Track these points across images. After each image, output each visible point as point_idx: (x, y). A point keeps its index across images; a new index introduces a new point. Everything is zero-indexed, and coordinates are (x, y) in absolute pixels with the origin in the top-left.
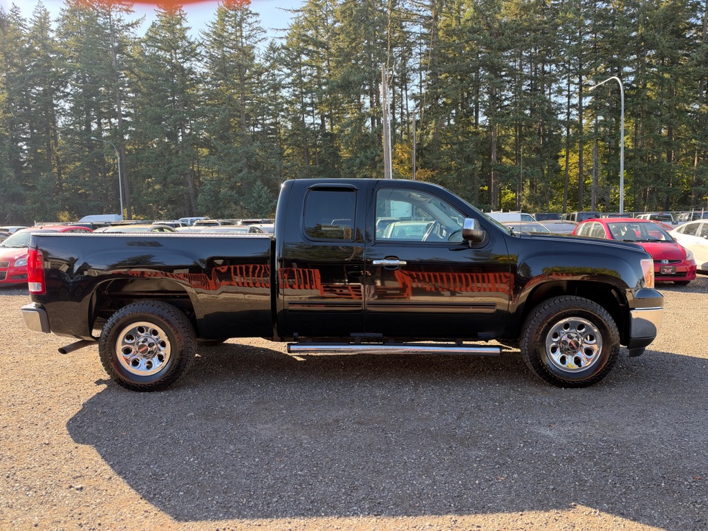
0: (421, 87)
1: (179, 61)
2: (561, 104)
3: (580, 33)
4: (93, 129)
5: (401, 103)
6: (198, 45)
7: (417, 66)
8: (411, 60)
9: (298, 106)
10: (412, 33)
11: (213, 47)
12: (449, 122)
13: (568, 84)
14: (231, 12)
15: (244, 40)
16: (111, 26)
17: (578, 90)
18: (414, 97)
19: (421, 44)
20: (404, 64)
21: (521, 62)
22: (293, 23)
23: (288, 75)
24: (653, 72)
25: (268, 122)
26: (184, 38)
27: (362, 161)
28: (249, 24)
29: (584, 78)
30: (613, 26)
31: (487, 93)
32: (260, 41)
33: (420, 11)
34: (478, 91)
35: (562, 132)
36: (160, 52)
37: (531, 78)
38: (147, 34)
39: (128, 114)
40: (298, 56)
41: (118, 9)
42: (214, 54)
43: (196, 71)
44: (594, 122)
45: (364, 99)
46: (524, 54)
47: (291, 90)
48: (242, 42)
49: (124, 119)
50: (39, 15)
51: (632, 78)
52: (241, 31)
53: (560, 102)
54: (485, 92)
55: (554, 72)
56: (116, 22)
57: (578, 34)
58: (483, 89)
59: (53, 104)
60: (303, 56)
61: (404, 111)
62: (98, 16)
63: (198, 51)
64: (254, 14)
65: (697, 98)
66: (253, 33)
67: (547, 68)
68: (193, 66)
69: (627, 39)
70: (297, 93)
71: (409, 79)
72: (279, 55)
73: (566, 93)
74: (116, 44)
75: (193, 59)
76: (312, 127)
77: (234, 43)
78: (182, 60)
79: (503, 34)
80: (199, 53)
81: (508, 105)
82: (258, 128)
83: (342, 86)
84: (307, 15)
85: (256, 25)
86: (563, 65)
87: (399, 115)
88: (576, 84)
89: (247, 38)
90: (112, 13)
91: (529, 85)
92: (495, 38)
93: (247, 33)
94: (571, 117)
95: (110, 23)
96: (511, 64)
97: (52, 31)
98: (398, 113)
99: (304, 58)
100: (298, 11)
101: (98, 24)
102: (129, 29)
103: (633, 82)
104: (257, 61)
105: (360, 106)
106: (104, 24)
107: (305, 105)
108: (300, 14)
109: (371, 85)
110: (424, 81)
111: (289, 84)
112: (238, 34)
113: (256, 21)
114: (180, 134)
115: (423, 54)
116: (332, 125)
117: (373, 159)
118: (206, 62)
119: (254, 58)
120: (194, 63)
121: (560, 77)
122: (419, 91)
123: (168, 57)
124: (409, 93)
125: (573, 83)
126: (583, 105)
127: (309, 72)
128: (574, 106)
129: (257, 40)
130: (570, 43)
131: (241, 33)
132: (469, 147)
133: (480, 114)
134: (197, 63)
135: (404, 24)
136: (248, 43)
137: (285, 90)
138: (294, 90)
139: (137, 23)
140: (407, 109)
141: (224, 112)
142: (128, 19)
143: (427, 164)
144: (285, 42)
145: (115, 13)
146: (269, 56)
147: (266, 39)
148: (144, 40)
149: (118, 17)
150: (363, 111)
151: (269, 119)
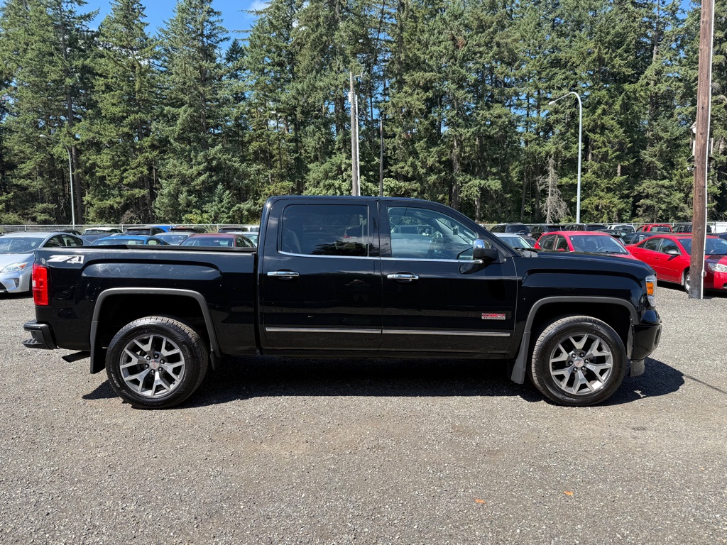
0: (385, 95)
1: (136, 57)
2: (520, 117)
3: (540, 48)
4: (42, 126)
5: (366, 110)
7: (382, 73)
8: (375, 67)
9: (261, 110)
11: (172, 46)
13: (528, 97)
14: (192, 10)
15: (205, 40)
16: (61, 17)
17: (536, 103)
18: (379, 105)
19: (386, 51)
20: (369, 71)
22: (257, 25)
23: (251, 78)
25: (229, 123)
26: (143, 34)
28: (210, 23)
29: (542, 92)
31: (449, 104)
32: (221, 40)
33: (385, 18)
34: (441, 102)
36: (115, 48)
38: (100, 28)
39: (79, 112)
42: (172, 52)
43: (154, 69)
45: (329, 104)
47: (254, 92)
48: (203, 41)
49: (75, 116)
51: (588, 93)
52: (202, 29)
53: (519, 114)
56: (67, 14)
57: (538, 48)
60: (267, 58)
61: (369, 119)
63: (157, 49)
64: (215, 13)
66: (214, 32)
67: (507, 80)
68: (151, 64)
69: (585, 55)
70: (261, 96)
71: (374, 87)
73: (526, 106)
74: (67, 37)
75: (151, 57)
76: (275, 131)
78: (139, 57)
80: (158, 52)
82: (219, 130)
84: (271, 17)
85: (217, 25)
88: (535, 97)
89: (208, 37)
90: (62, 4)
93: (208, 32)
94: (530, 130)
95: (60, 14)
99: (268, 61)
100: (261, 12)
101: (47, 15)
102: (81, 22)
104: (218, 61)
106: (54, 15)
108: (263, 15)
109: (335, 91)
110: (387, 89)
111: (252, 85)
112: (199, 33)
113: (218, 21)
114: (137, 134)
116: (296, 129)
118: (165, 61)
119: (213, 59)
120: (151, 61)
122: (383, 99)
123: (123, 52)
124: (374, 101)
125: (532, 96)
127: (272, 75)
129: (218, 40)
130: (530, 57)
131: (202, 32)
133: (442, 125)
134: (155, 60)
136: (209, 42)
138: (257, 93)
139: (90, 16)
141: (185, 112)
142: (80, 11)
143: (392, 172)
144: (247, 44)
145: (66, 4)
146: (231, 56)
147: (227, 39)
148: (98, 35)
149: (70, 8)
150: (328, 117)
151: (231, 121)
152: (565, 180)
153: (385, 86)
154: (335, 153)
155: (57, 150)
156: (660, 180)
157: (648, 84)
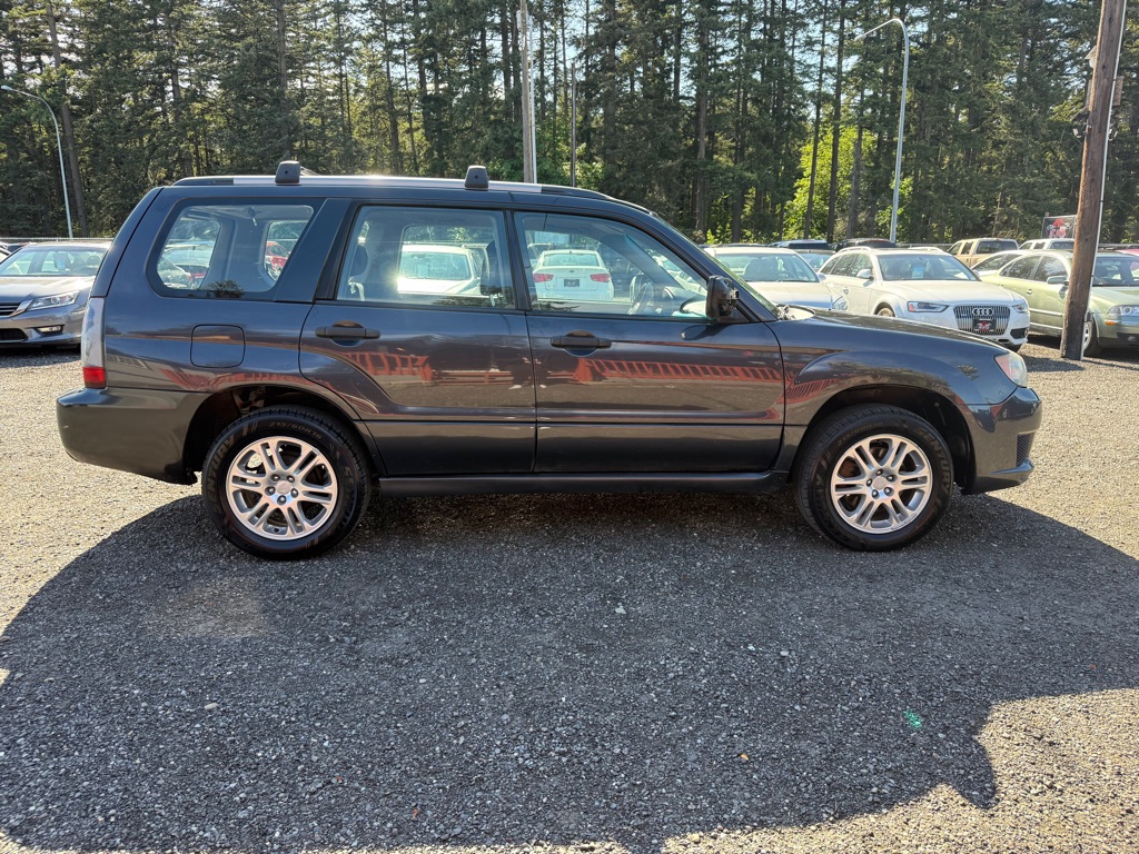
0: (587, 24)
2: (810, 66)
5: (555, 50)
9: (379, 47)
12: (632, 87)
13: (823, 32)
17: (836, 43)
18: (576, 42)
24: (953, 20)
25: (326, 73)
29: (847, 23)
31: (694, 42)
34: (679, 37)
35: (809, 114)
37: (765, 19)
39: (71, 49)
44: (859, 98)
45: (491, 39)
47: (366, 17)
49: (64, 56)
51: (922, 28)
53: (809, 62)
54: (691, 40)
55: (800, 11)
58: (689, 34)
61: (560, 65)
65: (1015, 67)
67: (791, 4)
71: (567, 10)
73: (819, 47)
76: (403, 84)
81: (727, 63)
82: (310, 83)
86: (816, 1)
87: (551, 72)
88: (834, 32)
91: (761, 31)
94: (823, 90)
98: (549, 68)
105: (485, 52)
107: (390, 46)
109: (502, 15)
110: (593, 15)
111: (363, 5)
114: (170, 88)
116: (437, 82)
121: (811, 20)
122: (585, 32)
124: (567, 33)
125: (831, 31)
126: (844, 69)
128: (829, 70)
133: (682, 77)
137: (355, 17)
138: (372, 17)
140: (564, 62)
141: (248, 50)
150: (492, 61)
151: (329, 68)
153: (588, 9)
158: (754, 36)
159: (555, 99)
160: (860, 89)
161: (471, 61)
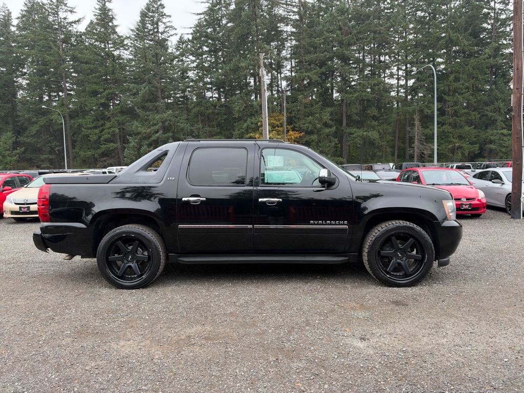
0: (291, 71)
1: (111, 49)
2: (392, 85)
3: (406, 34)
4: (44, 100)
5: (277, 83)
6: (125, 39)
7: (289, 56)
8: (284, 52)
9: (201, 84)
10: (285, 32)
11: (136, 40)
12: (312, 97)
13: (398, 70)
14: (150, 14)
15: (160, 35)
16: (59, 23)
17: (404, 74)
18: (286, 79)
19: (291, 39)
20: (279, 54)
21: (363, 54)
22: (197, 23)
23: (193, 62)
24: (457, 63)
25: (178, 95)
26: (115, 33)
27: (248, 125)
28: (164, 23)
30: (429, 29)
31: (339, 76)
32: (171, 35)
33: (290, 15)
34: (333, 75)
35: (394, 105)
36: (96, 43)
37: (371, 65)
38: (86, 29)
39: (72, 89)
40: (201, 47)
41: (64, 10)
42: (137, 44)
43: (124, 57)
45: (249, 79)
46: (366, 48)
47: (195, 72)
48: (158, 36)
49: (69, 92)
50: (3, 14)
51: (442, 67)
52: (158, 28)
53: (392, 83)
54: (338, 76)
55: (387, 61)
56: (62, 20)
57: (404, 34)
58: (337, 73)
59: (14, 81)
60: (204, 47)
61: (280, 89)
62: (48, 15)
63: (125, 43)
64: (167, 16)
65: (488, 81)
66: (167, 29)
67: (382, 59)
68: (121, 53)
69: (439, 39)
70: (200, 74)
71: (283, 66)
72: (187, 46)
73: (396, 76)
74: (63, 36)
75: (121, 48)
76: (211, 99)
77: (153, 36)
78: (113, 49)
79: (351, 34)
80: (127, 45)
81: (354, 85)
82: (171, 100)
83: (233, 70)
84: (207, 17)
85: (168, 24)
86: (394, 57)
87: (276, 92)
88: (403, 70)
89: (162, 33)
90: (59, 13)
91: (369, 71)
92: (345, 36)
93: (162, 30)
94: (400, 94)
95: (58, 20)
96: (356, 55)
97: (13, 26)
98: (275, 90)
99: (205, 49)
100: (201, 14)
101: (48, 21)
102: (73, 26)
103: (444, 69)
104: (170, 51)
105: (247, 84)
106: (54, 21)
107: (207, 83)
108: (202, 16)
109: (254, 69)
110: (293, 67)
111: (194, 67)
112: (155, 30)
113: (169, 21)
114: (112, 104)
115: (293, 47)
116: (225, 98)
117: (257, 124)
118: (131, 51)
119: (168, 48)
120: (122, 51)
121: (392, 65)
122: (290, 74)
123: (102, 46)
124: (282, 75)
125: (401, 69)
126: (409, 85)
127: (208, 59)
128: (402, 86)
129: (169, 35)
130: (398, 40)
131: (158, 30)
132: (326, 116)
133: (334, 92)
134: (124, 51)
135: (279, 25)
136: (163, 37)
137: (191, 72)
138: (198, 72)
139: (79, 21)
140: (281, 87)
141: (145, 88)
142: (71, 18)
143: (296, 127)
144: (190, 37)
145: (62, 13)
146: (179, 47)
147: (176, 34)
148: (84, 34)
149: (64, 16)
150: (249, 88)
151: (179, 94)
152: (427, 131)
153: (291, 65)
154: (254, 115)
155: (55, 117)
156: (500, 130)
157: (488, 58)
158: (366, 72)
159: (278, 103)
160: (416, 94)
161: (241, 89)
